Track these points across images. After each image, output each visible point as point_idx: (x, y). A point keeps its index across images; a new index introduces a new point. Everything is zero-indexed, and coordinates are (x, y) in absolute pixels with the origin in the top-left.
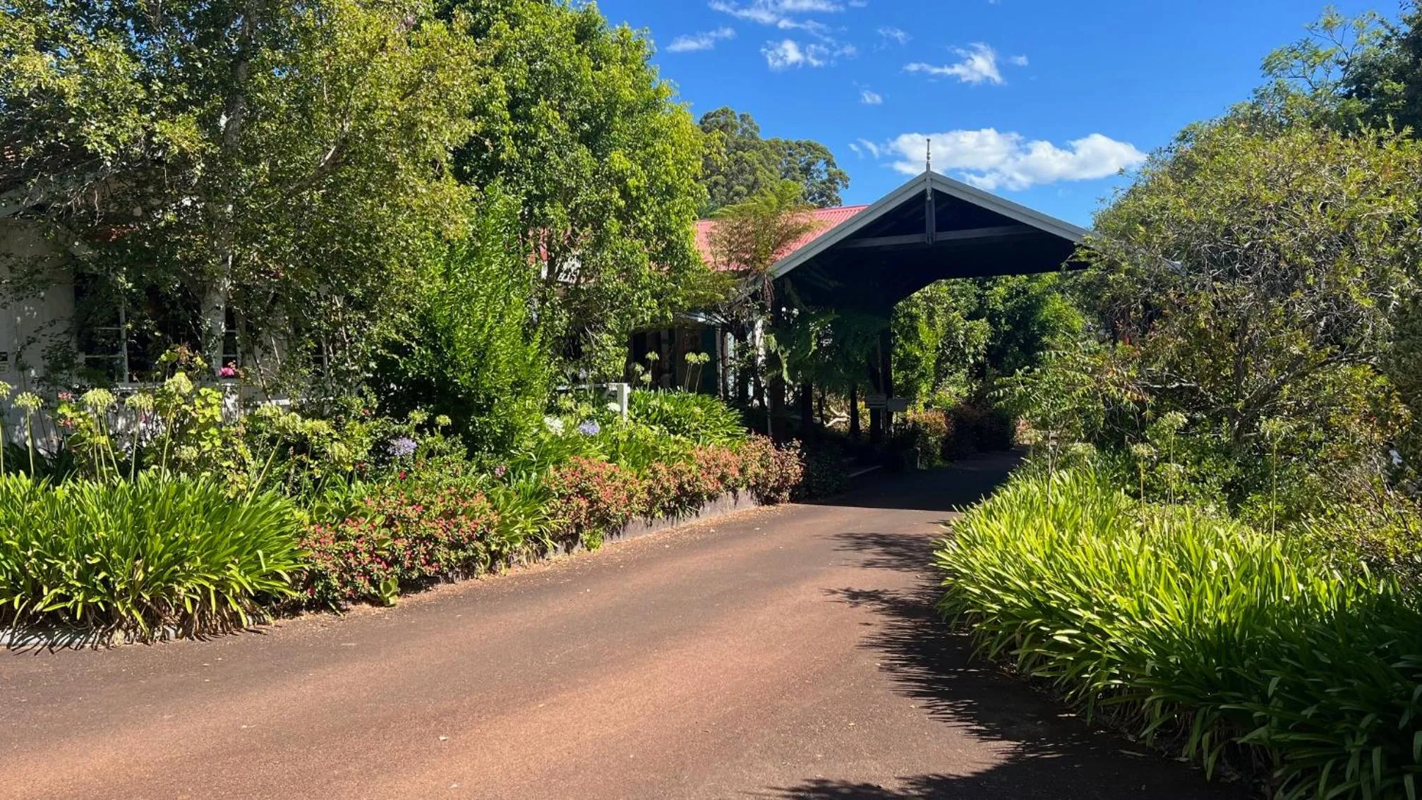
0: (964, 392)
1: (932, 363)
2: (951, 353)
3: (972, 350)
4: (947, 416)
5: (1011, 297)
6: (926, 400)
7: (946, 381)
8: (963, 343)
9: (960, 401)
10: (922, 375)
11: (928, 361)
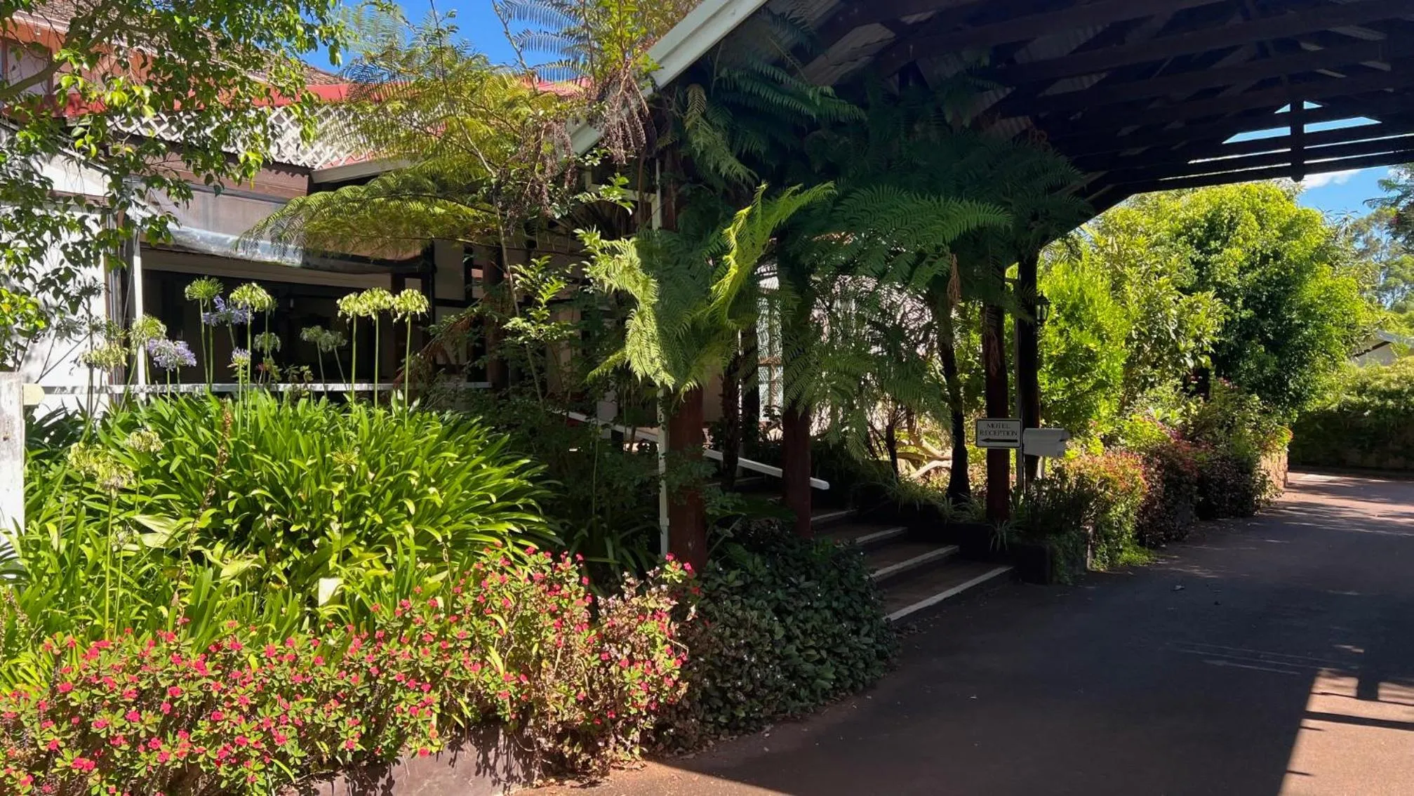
0: (1176, 417)
1: (1118, 366)
2: (1153, 349)
3: (1192, 344)
4: (1148, 462)
5: (1252, 266)
6: (1108, 429)
7: (1141, 399)
8: (1176, 332)
9: (1167, 431)
10: (1100, 385)
11: (1113, 361)
